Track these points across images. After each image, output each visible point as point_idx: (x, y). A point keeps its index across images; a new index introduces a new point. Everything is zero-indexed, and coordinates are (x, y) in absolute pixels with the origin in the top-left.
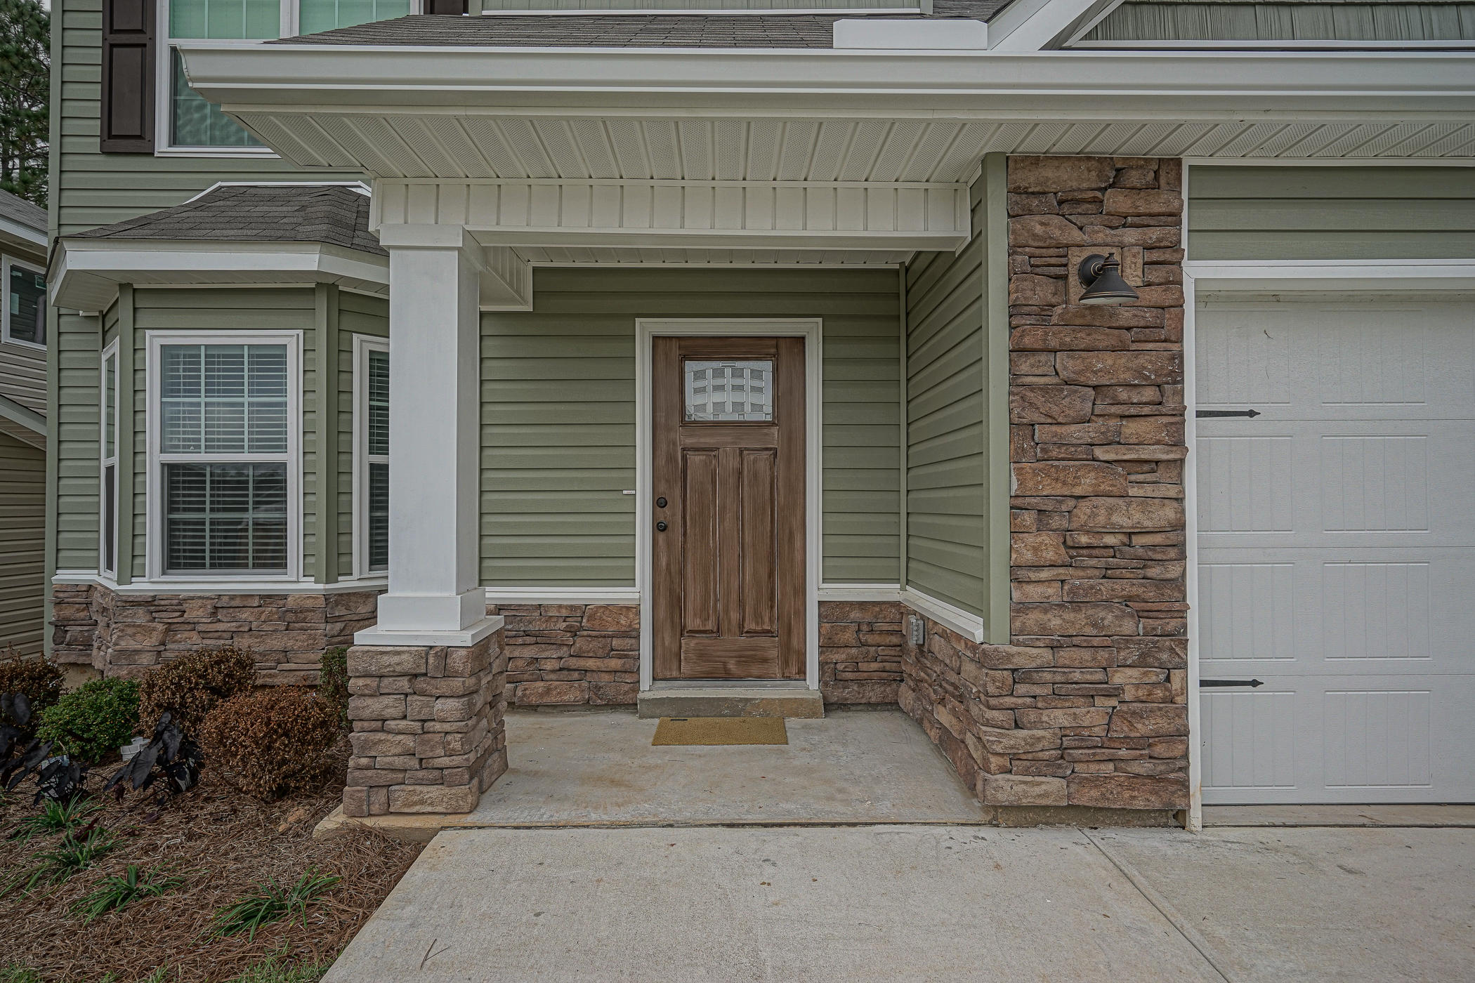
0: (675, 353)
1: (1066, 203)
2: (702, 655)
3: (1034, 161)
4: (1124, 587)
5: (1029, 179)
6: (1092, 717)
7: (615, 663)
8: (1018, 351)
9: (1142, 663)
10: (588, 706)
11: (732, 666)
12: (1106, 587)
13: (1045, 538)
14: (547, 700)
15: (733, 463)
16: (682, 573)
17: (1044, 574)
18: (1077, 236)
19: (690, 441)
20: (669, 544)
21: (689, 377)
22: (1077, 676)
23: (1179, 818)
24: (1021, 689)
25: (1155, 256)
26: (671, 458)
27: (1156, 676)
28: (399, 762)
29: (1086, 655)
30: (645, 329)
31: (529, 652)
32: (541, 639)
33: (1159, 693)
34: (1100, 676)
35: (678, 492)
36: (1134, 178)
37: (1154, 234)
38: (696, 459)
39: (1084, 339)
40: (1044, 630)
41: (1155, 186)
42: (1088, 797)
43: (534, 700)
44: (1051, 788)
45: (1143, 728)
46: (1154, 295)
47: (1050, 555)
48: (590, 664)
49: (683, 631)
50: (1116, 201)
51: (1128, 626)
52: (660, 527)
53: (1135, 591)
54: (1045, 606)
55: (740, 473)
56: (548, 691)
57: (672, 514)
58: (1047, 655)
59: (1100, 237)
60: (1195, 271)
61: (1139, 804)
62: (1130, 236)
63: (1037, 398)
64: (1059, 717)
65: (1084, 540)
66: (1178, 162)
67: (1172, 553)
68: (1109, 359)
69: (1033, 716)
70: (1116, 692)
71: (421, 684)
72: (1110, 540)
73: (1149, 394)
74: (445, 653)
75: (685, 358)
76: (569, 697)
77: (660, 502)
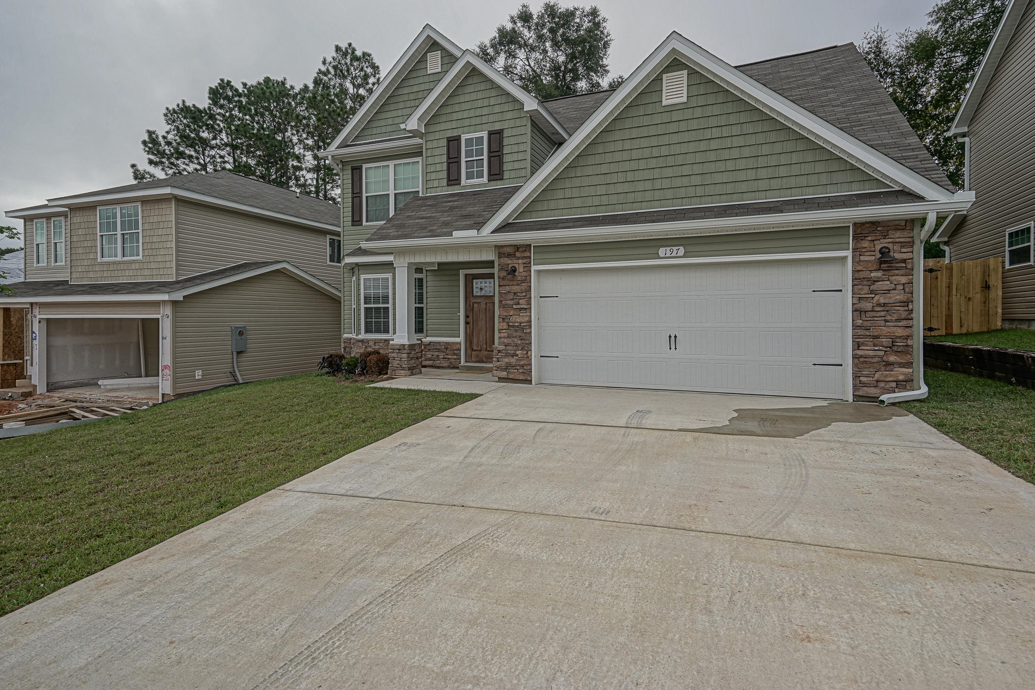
0: (471, 278)
1: (509, 255)
2: (477, 356)
3: (502, 247)
4: (518, 334)
5: (502, 250)
6: (513, 360)
7: (455, 357)
8: (500, 286)
9: (522, 349)
10: (449, 367)
11: (484, 359)
12: (515, 334)
13: (504, 324)
14: (440, 365)
15: (484, 306)
16: (473, 335)
17: (504, 331)
18: (510, 262)
19: (474, 301)
20: (469, 327)
21: (474, 284)
22: (509, 352)
23: (530, 382)
24: (500, 354)
25: (525, 265)
26: (470, 305)
27: (525, 352)
28: (397, 366)
29: (511, 347)
30: (462, 273)
31: (437, 354)
32: (439, 350)
33: (525, 356)
34: (513, 352)
35: (471, 314)
36: (521, 249)
37: (525, 261)
38: (476, 305)
39: (511, 283)
40: (504, 343)
41: (525, 251)
42: (511, 376)
43: (437, 365)
44: (504, 374)
45: (522, 363)
46: (524, 274)
47: (505, 327)
48: (450, 357)
49: (473, 350)
50: (518, 254)
51: (519, 342)
52: (467, 323)
53: (521, 335)
54: (504, 337)
55: (486, 309)
56: (440, 363)
57: (470, 320)
58: (504, 347)
59: (514, 262)
60: (534, 268)
61: (521, 378)
62: (520, 261)
63: (504, 295)
64: (506, 360)
65: (511, 324)
66: (530, 245)
67: (528, 327)
68: (516, 287)
69: (501, 359)
70: (517, 355)
71: (400, 351)
72: (516, 324)
73: (524, 294)
74: (404, 345)
75: (473, 279)
76: (445, 365)
77: (467, 317)
